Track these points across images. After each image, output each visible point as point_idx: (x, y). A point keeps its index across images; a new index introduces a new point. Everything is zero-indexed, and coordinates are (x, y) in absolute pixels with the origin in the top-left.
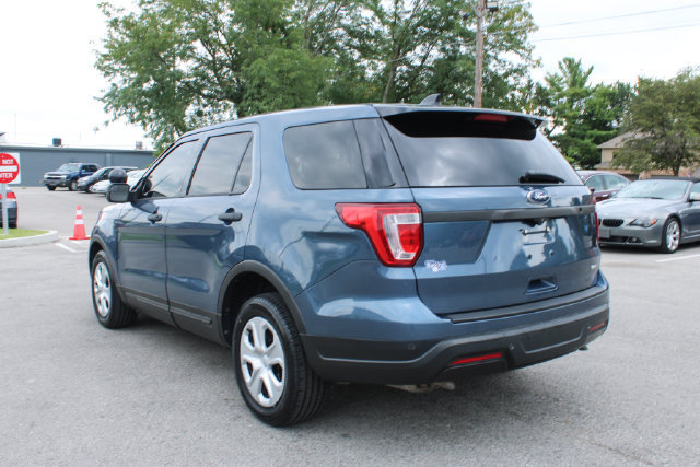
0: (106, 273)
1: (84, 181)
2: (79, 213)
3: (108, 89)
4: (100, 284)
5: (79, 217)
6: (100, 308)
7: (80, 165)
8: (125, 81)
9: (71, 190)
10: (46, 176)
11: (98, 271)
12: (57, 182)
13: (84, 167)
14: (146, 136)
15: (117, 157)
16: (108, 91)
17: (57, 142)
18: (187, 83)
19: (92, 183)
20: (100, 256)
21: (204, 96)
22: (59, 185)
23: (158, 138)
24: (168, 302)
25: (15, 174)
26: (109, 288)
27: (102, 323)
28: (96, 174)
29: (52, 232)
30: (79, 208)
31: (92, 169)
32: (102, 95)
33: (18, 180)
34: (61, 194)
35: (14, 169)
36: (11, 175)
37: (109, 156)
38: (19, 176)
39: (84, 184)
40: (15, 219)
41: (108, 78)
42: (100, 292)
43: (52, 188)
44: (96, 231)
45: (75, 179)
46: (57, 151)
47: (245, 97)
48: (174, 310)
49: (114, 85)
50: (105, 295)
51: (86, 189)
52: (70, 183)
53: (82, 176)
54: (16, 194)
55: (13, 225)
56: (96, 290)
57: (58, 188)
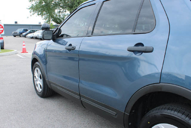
0: (40, 73)
1: (24, 34)
2: (24, 44)
3: (31, 5)
4: (37, 77)
5: (24, 45)
6: (37, 88)
7: (23, 29)
8: (36, 3)
9: (20, 37)
10: (13, 33)
11: (36, 71)
12: (16, 34)
13: (24, 30)
14: (43, 19)
15: (33, 27)
16: (31, 6)
17: (16, 22)
18: (55, 2)
19: (27, 34)
20: (37, 65)
21: (61, 7)
22: (17, 35)
23: (47, 20)
24: (80, 95)
25: (2, 31)
26: (42, 80)
27: (38, 95)
28: (28, 32)
29: (15, 50)
30: (24, 42)
31: (27, 30)
32: (29, 8)
33: (3, 33)
34: (18, 38)
35: (2, 29)
36: (1, 31)
37: (31, 26)
38: (4, 32)
39: (24, 35)
40: (3, 46)
41: (31, 2)
42: (37, 81)
43: (15, 36)
44: (35, 53)
45: (22, 33)
46: (16, 25)
47: (74, 6)
48: (83, 99)
49: (32, 4)
50: (40, 82)
51: (25, 36)
52: (20, 35)
53: (23, 32)
54: (3, 38)
55: (2, 48)
56: (35, 79)
57: (17, 36)
